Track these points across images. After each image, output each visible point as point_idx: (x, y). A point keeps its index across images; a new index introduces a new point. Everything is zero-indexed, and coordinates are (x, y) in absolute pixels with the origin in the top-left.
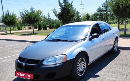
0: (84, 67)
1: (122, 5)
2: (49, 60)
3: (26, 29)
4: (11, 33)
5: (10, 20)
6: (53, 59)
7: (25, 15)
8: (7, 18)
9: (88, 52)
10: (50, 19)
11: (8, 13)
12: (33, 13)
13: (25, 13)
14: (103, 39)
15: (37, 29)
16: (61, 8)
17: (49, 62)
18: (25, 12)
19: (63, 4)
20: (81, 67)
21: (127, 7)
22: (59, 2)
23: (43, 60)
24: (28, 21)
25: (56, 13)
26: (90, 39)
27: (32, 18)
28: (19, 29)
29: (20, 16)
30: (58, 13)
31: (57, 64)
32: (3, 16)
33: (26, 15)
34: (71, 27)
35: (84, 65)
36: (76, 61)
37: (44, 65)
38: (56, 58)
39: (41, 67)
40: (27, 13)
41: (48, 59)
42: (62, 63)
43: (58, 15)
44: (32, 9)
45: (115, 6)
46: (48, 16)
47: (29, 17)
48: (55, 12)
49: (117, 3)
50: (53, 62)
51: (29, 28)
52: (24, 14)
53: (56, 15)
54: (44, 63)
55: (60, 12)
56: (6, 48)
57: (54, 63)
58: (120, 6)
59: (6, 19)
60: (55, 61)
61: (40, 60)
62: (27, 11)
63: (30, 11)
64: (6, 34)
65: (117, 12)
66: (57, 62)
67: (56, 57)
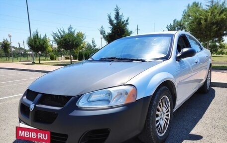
0: (167, 117)
1: (206, 20)
2: (93, 98)
3: (62, 59)
4: (40, 63)
5: (40, 44)
6: (102, 96)
7: (60, 37)
8: (35, 41)
9: (176, 84)
10: (95, 46)
11: (37, 35)
12: (71, 34)
13: (61, 34)
14: (196, 63)
15: (76, 59)
16: (112, 27)
17: (93, 103)
18: (60, 32)
19: (115, 22)
20: (163, 117)
21: (213, 24)
22: (109, 17)
23: (79, 97)
24: (63, 46)
25: (105, 33)
26: (178, 59)
27: (70, 41)
28: (52, 59)
29: (53, 39)
30: (106, 34)
31: (112, 107)
32: (30, 39)
33: (62, 36)
34: (137, 39)
35: (167, 112)
36: (155, 102)
37: (80, 109)
38: (110, 94)
39: (71, 114)
40: (62, 34)
41: (90, 95)
42: (125, 105)
43: (107, 36)
44: (70, 29)
45: (193, 22)
46: (93, 43)
47: (65, 40)
48: (102, 33)
49: (197, 18)
50: (101, 102)
51: (67, 58)
52: (59, 34)
53: (104, 37)
54: (81, 103)
55: (111, 32)
56: (25, 81)
57: (106, 106)
58: (202, 22)
59: (33, 43)
60: (108, 101)
61: (70, 97)
62: (64, 32)
63: (67, 31)
64: (33, 63)
65: (196, 32)
66: (112, 103)
67: (111, 90)
